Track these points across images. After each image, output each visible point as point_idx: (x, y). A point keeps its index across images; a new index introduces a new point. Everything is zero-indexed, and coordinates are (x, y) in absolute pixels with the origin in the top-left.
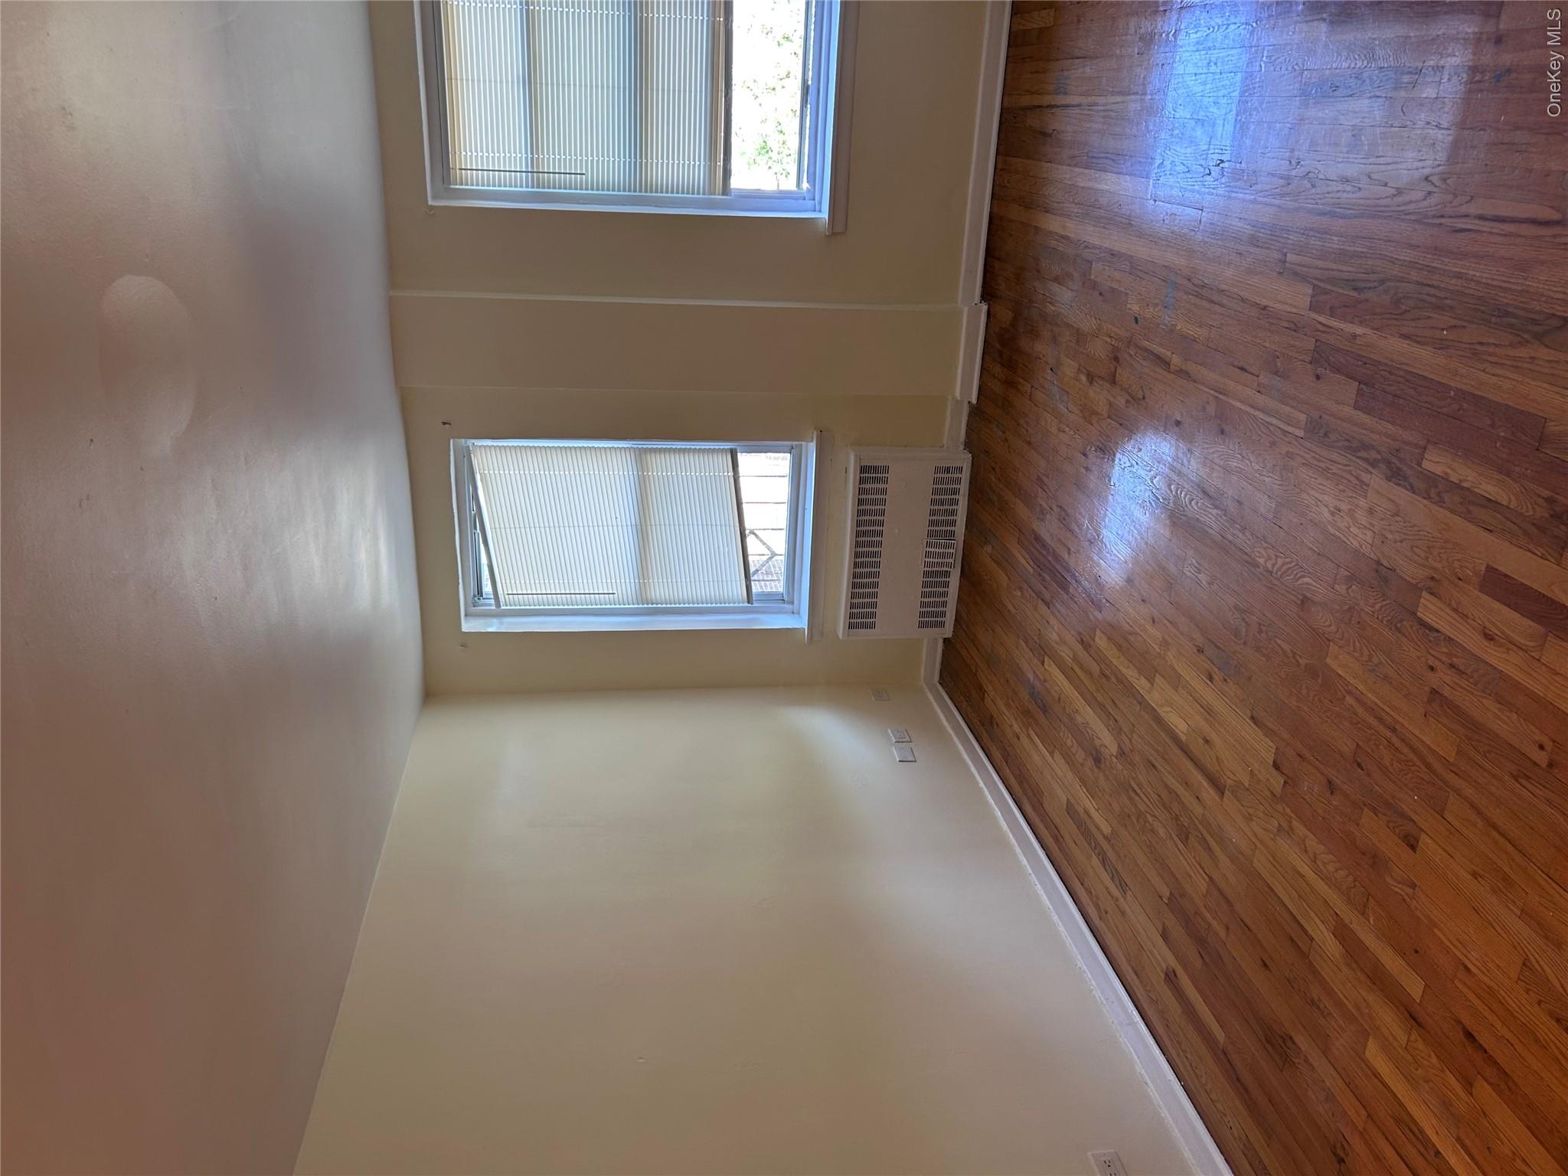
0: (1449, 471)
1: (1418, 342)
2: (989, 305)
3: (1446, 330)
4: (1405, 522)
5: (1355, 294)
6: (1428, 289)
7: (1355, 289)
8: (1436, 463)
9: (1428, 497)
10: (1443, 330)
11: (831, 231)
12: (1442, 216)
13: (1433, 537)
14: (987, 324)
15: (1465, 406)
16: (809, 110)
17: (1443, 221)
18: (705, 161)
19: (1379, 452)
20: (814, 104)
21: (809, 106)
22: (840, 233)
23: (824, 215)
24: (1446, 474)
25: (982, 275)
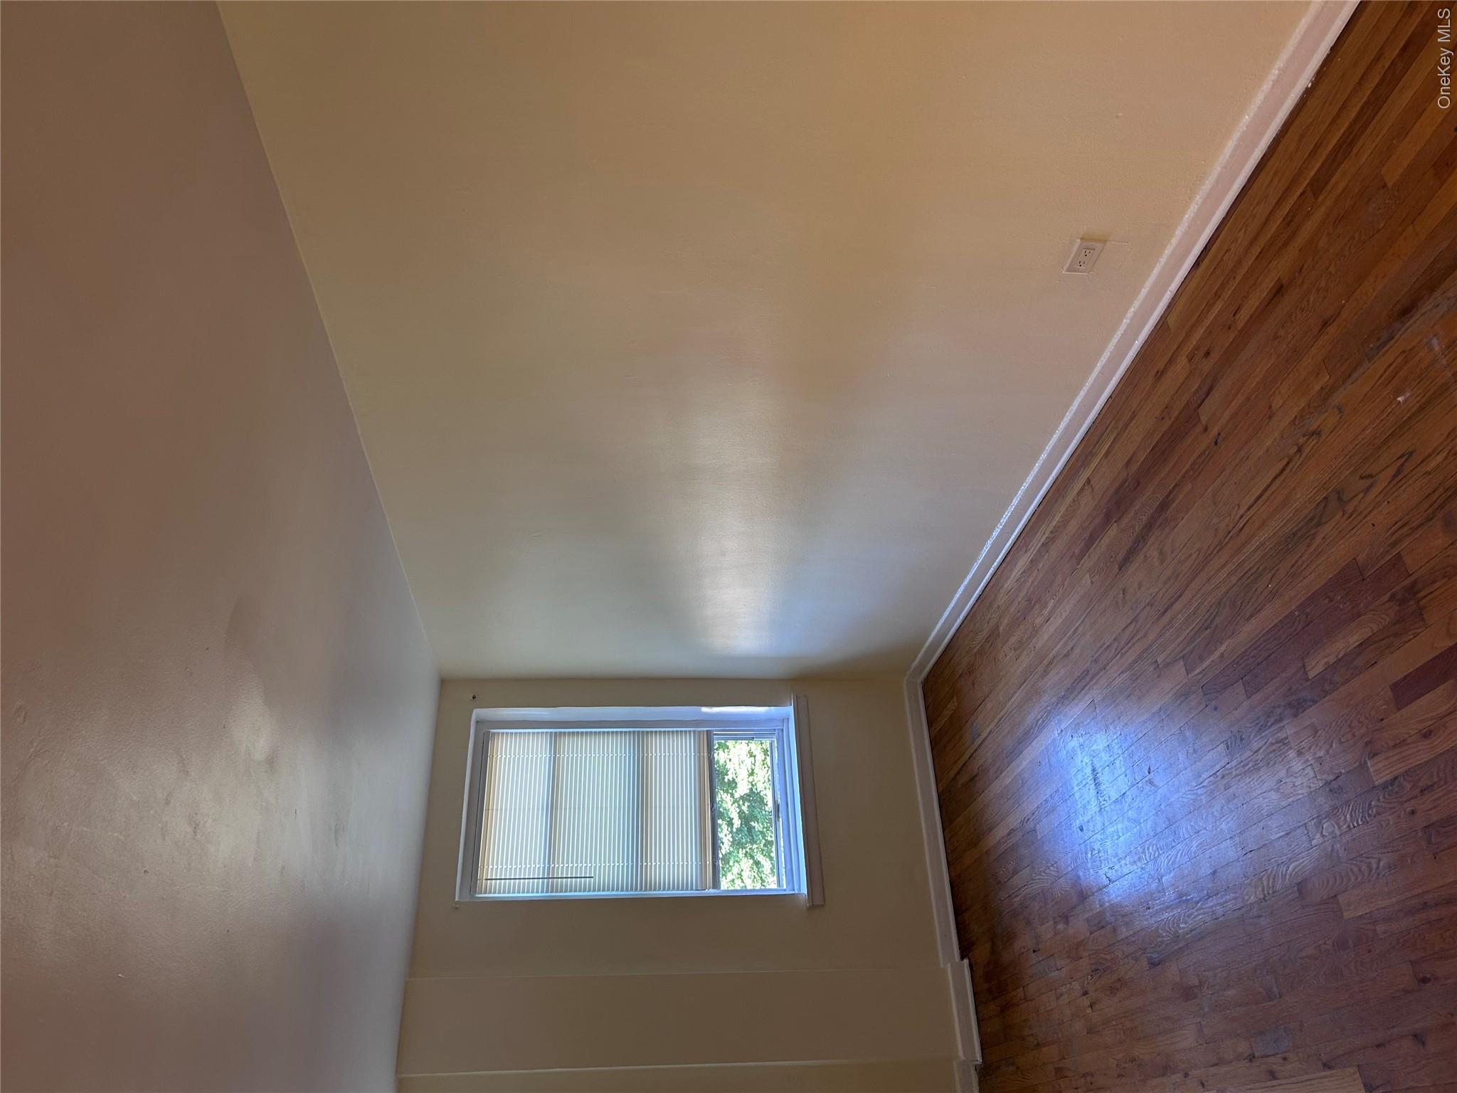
0: (1326, 660)
1: (1260, 610)
2: (969, 959)
3: (1269, 584)
4: (1324, 730)
5: (1209, 630)
6: (1247, 576)
7: (1206, 629)
8: (1316, 667)
9: (1327, 693)
10: (1268, 586)
11: (811, 903)
12: (1230, 532)
13: (1347, 715)
14: (972, 977)
15: (1308, 610)
16: (781, 823)
17: (1231, 534)
18: (696, 861)
19: (1279, 706)
20: (785, 818)
21: (781, 820)
22: (819, 906)
23: (804, 890)
24: (1326, 663)
25: (956, 931)
